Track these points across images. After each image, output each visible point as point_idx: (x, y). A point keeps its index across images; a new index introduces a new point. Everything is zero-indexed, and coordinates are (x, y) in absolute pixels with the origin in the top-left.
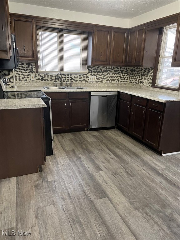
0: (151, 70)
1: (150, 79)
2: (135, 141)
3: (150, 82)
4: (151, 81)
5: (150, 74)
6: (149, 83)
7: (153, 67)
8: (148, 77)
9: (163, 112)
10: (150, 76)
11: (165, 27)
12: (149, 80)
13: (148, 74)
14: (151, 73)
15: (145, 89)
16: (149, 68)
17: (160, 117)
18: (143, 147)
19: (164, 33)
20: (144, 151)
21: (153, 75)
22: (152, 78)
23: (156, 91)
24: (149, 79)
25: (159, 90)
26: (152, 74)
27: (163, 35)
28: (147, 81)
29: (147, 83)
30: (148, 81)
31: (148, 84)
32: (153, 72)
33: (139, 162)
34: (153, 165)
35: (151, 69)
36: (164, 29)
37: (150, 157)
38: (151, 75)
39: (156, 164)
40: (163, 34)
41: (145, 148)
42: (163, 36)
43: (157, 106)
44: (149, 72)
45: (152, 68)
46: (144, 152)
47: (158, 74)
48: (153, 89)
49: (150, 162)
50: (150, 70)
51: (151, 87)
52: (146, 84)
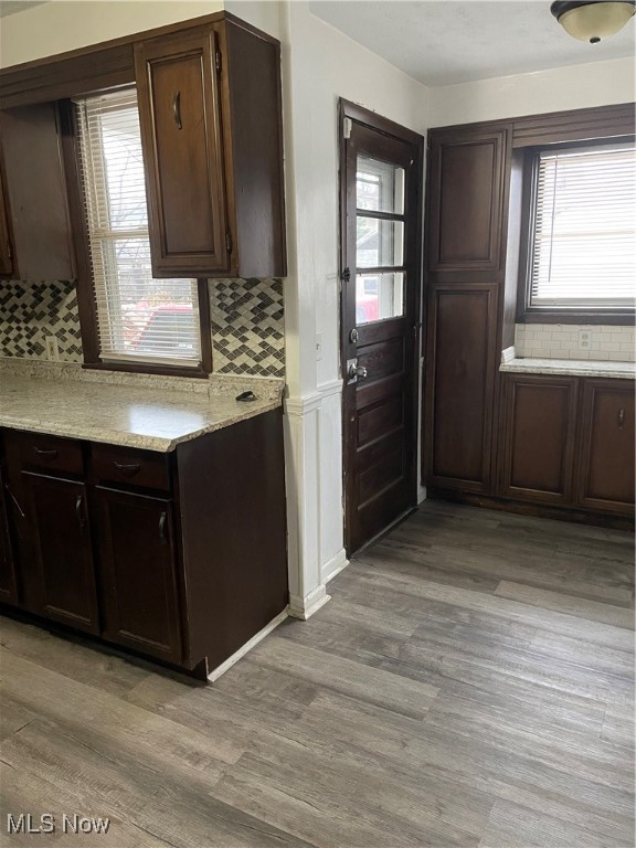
0: (67, 292)
1: (72, 331)
2: (68, 645)
3: (73, 347)
4: (79, 343)
5: (62, 312)
6: (70, 351)
7: (71, 281)
8: (60, 324)
9: (172, 492)
10: (66, 320)
11: (81, 103)
12: (67, 335)
13: (57, 311)
14: (69, 307)
15: (56, 381)
16: (56, 283)
17: (166, 520)
18: (110, 668)
19: (83, 130)
20: (123, 688)
21: (79, 314)
22: (77, 327)
23: (111, 385)
24: (63, 331)
25: (121, 378)
26: (75, 311)
27: (83, 136)
28: (57, 343)
29: (61, 350)
30: (64, 340)
31: (65, 354)
32: (78, 301)
33: (114, 788)
34: (186, 767)
35: (62, 287)
36: (78, 110)
37: (158, 724)
38: (70, 315)
39: (196, 757)
40: (79, 133)
41: (122, 670)
42: (84, 142)
43: (137, 471)
44: (59, 300)
45: (66, 283)
46: (125, 698)
47: (100, 310)
48: (94, 376)
49: (166, 757)
50: (59, 291)
51: (83, 367)
52: (57, 358)
